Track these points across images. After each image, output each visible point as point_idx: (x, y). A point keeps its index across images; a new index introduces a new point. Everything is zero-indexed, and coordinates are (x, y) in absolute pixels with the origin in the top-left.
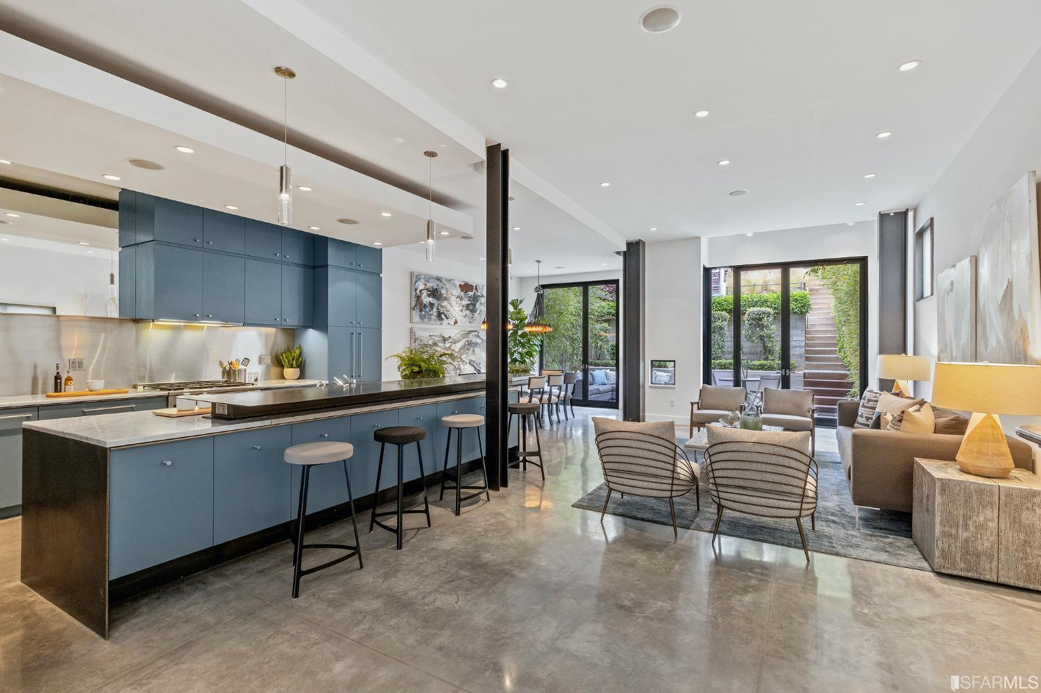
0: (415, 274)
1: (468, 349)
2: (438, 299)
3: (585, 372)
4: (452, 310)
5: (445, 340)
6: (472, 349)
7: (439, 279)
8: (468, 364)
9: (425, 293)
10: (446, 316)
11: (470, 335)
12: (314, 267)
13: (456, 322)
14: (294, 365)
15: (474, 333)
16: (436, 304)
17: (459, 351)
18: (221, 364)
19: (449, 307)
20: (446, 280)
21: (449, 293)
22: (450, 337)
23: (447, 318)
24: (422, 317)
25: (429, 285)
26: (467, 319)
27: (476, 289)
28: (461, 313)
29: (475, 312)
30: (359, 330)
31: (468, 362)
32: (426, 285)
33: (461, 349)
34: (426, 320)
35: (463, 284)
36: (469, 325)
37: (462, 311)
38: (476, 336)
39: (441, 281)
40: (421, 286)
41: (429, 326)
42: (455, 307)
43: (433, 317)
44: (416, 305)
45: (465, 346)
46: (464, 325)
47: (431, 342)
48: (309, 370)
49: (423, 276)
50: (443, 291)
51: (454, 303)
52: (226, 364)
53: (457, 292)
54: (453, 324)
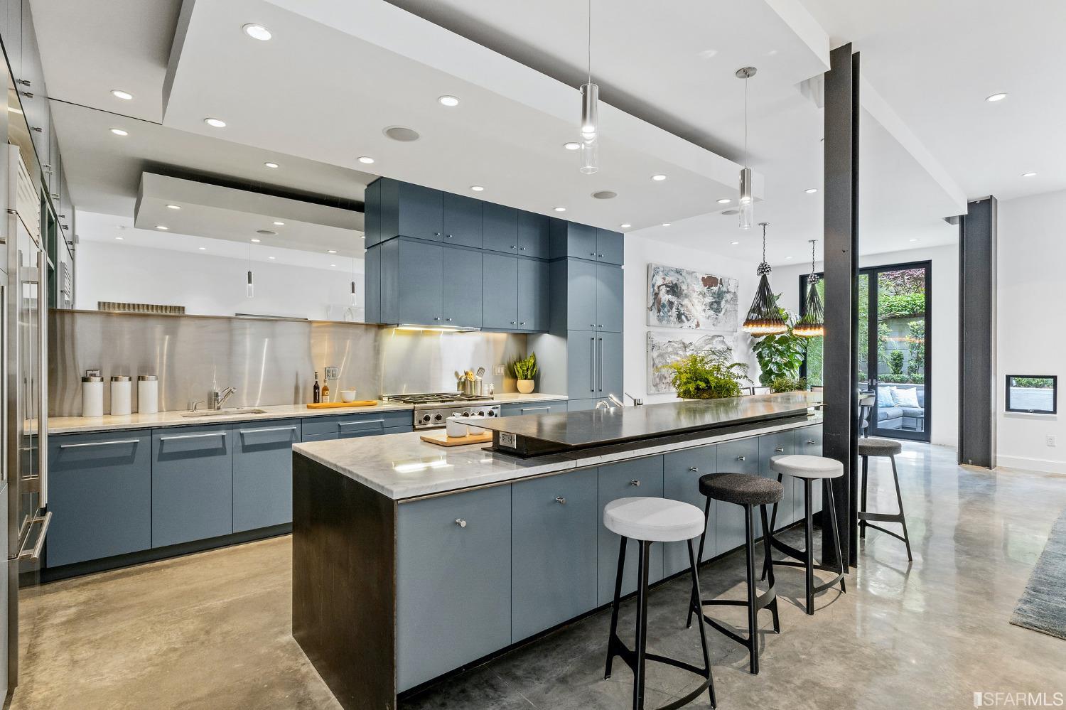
0: (653, 266)
2: (678, 297)
4: (693, 311)
5: (685, 347)
7: (679, 272)
9: (664, 289)
10: (686, 317)
11: (715, 341)
12: (550, 261)
13: (698, 325)
14: (529, 377)
15: (719, 338)
16: (676, 303)
18: (457, 374)
19: (690, 306)
20: (687, 272)
21: (691, 288)
22: (691, 344)
23: (688, 320)
24: (660, 319)
25: (669, 279)
26: (710, 321)
27: (721, 283)
28: (703, 314)
29: (720, 312)
30: (600, 335)
32: (664, 279)
34: (664, 322)
35: (706, 277)
36: (713, 328)
37: (704, 310)
38: (720, 341)
39: (681, 275)
40: (659, 281)
41: (666, 330)
42: (697, 305)
43: (671, 318)
44: (653, 305)
46: (707, 328)
47: (670, 350)
48: (544, 383)
49: (661, 269)
50: (684, 287)
51: (696, 301)
52: (461, 374)
53: (699, 287)
54: (694, 327)
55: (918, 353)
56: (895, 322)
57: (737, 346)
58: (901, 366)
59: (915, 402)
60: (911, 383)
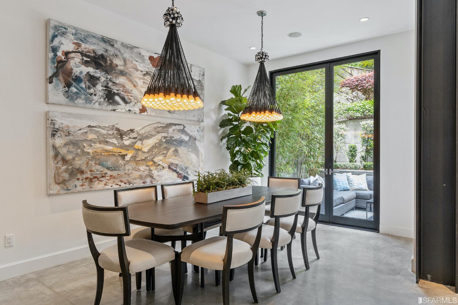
0: (54, 23)
1: (167, 149)
2: (107, 72)
3: (329, 180)
5: (121, 134)
6: (172, 149)
7: (107, 41)
8: (167, 169)
9: (76, 58)
10: (123, 99)
11: (170, 130)
13: (144, 110)
15: (177, 127)
16: (103, 79)
17: (151, 150)
19: (129, 86)
20: (122, 44)
21: (129, 65)
22: (132, 131)
23: (126, 103)
24: (70, 96)
25: (86, 47)
31: (166, 165)
32: (77, 45)
33: (154, 147)
34: (80, 101)
35: (156, 57)
36: (168, 115)
38: (179, 131)
39: (113, 46)
40: (66, 45)
42: (141, 85)
43: (95, 98)
44: (55, 75)
45: (160, 143)
47: (91, 136)
49: (71, 31)
50: (117, 62)
53: (145, 67)
54: (138, 111)
55: (367, 145)
56: (351, 123)
57: (203, 137)
58: (356, 156)
59: (365, 186)
60: (362, 169)
